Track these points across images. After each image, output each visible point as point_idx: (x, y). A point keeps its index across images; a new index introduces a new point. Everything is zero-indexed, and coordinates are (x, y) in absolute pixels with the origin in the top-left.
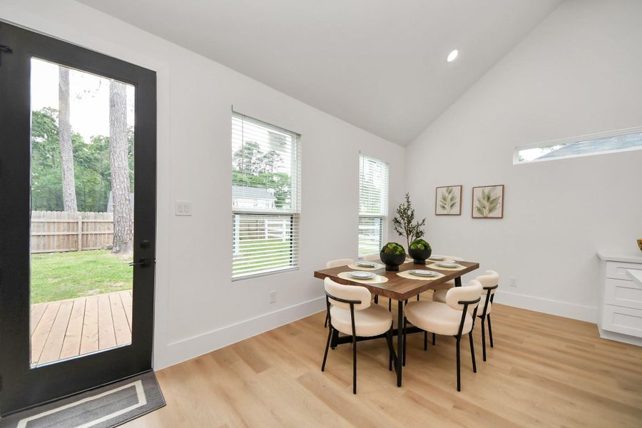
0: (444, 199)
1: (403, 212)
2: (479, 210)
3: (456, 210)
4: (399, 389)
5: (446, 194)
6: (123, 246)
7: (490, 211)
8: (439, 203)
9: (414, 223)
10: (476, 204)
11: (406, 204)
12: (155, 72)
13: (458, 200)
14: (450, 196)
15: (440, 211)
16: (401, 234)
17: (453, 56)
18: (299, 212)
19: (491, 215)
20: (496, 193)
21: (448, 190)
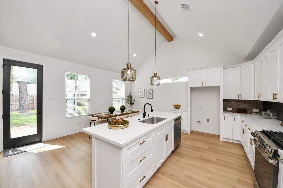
2: (148, 96)
3: (143, 96)
6: (24, 110)
9: (132, 100)
10: (147, 94)
12: (42, 65)
13: (143, 93)
14: (142, 92)
15: (140, 96)
19: (150, 98)
20: (151, 92)
21: (141, 90)
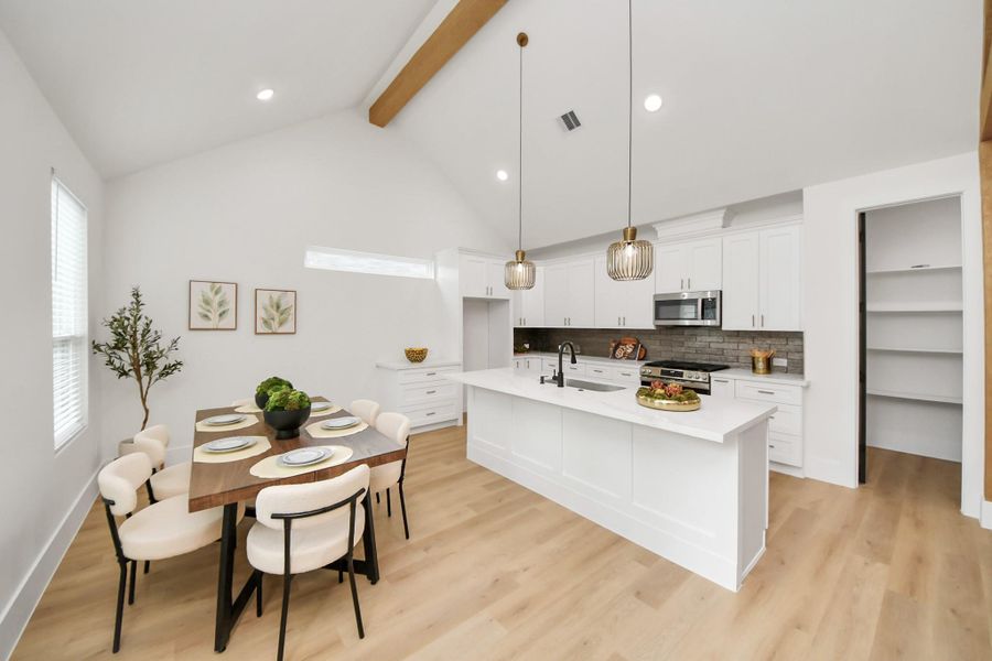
0: (207, 302)
1: (122, 325)
2: (265, 322)
3: (228, 321)
5: (210, 294)
7: (281, 324)
8: (196, 309)
10: (262, 314)
11: (131, 307)
13: (231, 307)
14: (217, 299)
15: (197, 322)
16: (124, 373)
19: (280, 330)
20: (288, 301)
21: (212, 289)
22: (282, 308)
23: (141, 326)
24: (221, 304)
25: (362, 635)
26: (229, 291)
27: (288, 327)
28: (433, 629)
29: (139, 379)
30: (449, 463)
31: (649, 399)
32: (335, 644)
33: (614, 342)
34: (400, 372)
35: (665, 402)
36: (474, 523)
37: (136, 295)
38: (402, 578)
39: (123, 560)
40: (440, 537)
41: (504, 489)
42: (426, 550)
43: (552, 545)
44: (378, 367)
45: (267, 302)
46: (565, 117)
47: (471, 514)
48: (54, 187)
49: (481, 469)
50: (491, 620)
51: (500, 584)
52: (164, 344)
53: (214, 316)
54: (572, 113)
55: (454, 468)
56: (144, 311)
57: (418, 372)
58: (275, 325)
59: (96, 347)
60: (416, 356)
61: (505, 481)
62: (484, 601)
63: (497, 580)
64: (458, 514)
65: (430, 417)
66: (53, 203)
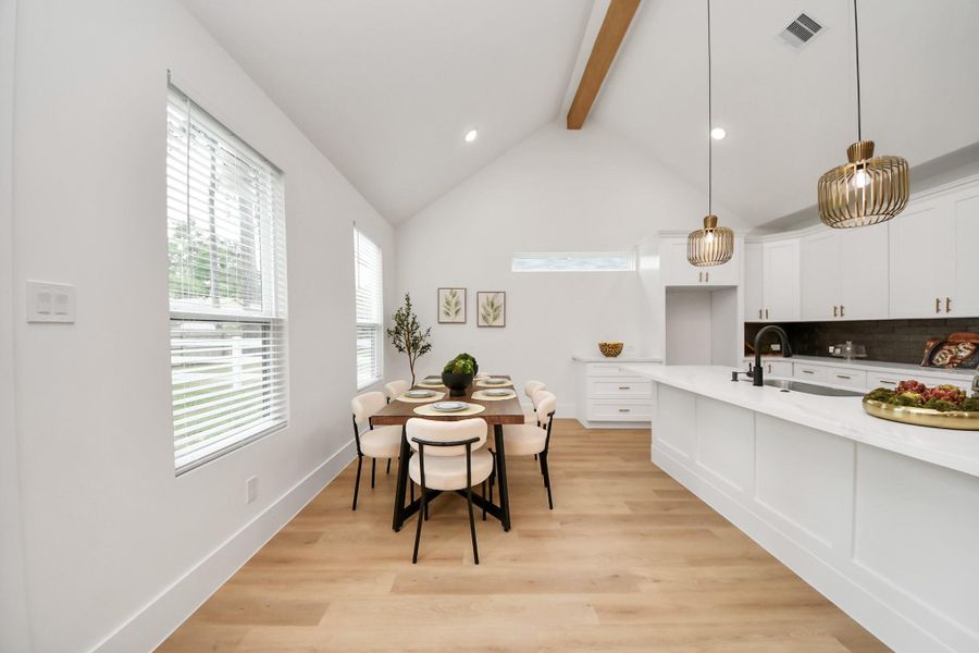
0: (448, 303)
1: (401, 319)
2: (484, 318)
3: (460, 318)
4: (509, 534)
5: (450, 298)
7: (495, 319)
8: (442, 309)
10: (481, 310)
11: (405, 307)
13: (462, 306)
14: (454, 301)
15: (444, 318)
16: (401, 350)
17: (471, 136)
18: (281, 317)
19: (494, 323)
20: (499, 300)
21: (451, 293)
22: (495, 306)
23: (410, 320)
24: (456, 304)
25: (477, 562)
26: (460, 294)
27: (499, 322)
28: (532, 585)
29: (410, 354)
30: (628, 460)
31: (884, 406)
32: (458, 559)
33: (933, 340)
34: (589, 365)
35: (914, 410)
36: (625, 519)
37: (408, 299)
38: (530, 536)
39: (361, 454)
40: (580, 518)
41: (681, 500)
42: (562, 524)
43: (709, 572)
44: (574, 359)
45: (485, 301)
46: (793, 28)
47: (626, 511)
48: (355, 232)
49: (663, 474)
50: (589, 605)
51: (617, 581)
52: (422, 330)
53: (452, 313)
54: (803, 18)
55: (632, 466)
56: (412, 311)
57: (610, 366)
58: (490, 319)
59: (389, 332)
60: (611, 351)
61: (687, 493)
62: (591, 585)
63: (617, 576)
64: (611, 506)
65: (622, 414)
66: (356, 242)
